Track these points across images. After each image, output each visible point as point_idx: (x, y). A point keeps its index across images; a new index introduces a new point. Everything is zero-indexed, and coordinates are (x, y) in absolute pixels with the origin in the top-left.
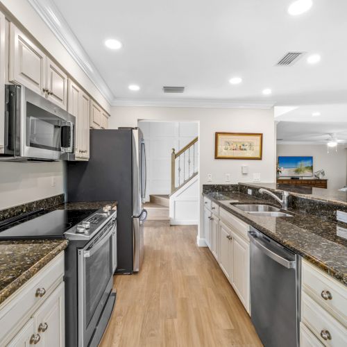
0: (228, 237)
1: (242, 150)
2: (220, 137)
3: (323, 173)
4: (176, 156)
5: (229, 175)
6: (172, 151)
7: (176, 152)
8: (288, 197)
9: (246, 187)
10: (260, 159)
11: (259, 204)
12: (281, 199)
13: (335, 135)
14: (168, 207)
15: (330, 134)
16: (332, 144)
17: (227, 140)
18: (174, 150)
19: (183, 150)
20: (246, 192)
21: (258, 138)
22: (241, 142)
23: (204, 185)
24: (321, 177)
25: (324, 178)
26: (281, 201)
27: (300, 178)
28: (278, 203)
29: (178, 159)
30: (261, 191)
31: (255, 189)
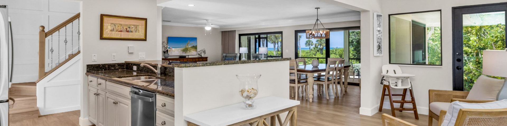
0: (114, 103)
1: (128, 31)
2: (105, 19)
3: (204, 52)
4: (47, 35)
5: (115, 54)
6: (41, 29)
7: (46, 30)
8: (161, 68)
9: (132, 64)
10: (145, 40)
11: (142, 76)
12: (156, 70)
13: (210, 21)
14: (36, 96)
15: (206, 20)
16: (208, 28)
17: (113, 22)
18: (43, 27)
19: (58, 28)
20: (132, 69)
21: (143, 22)
22: (127, 25)
23: (88, 66)
24: (203, 55)
25: (206, 56)
26: (156, 71)
27: (187, 57)
28: (155, 73)
29: (49, 37)
30: (142, 65)
31: (138, 65)
